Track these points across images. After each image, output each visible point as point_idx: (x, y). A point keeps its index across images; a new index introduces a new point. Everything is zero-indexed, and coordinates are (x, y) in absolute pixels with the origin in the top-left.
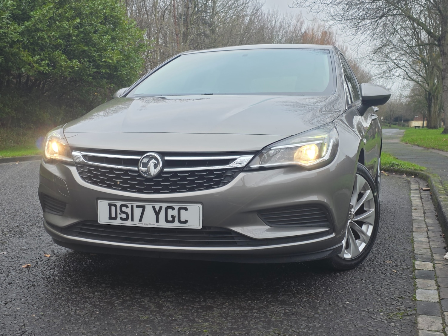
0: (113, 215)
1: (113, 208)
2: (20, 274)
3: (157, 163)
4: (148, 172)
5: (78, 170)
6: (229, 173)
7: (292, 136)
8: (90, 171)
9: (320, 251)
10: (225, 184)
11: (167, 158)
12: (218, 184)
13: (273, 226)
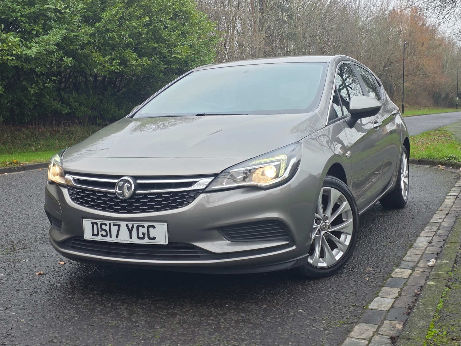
0: (96, 233)
1: (95, 226)
2: (30, 281)
3: (130, 185)
4: (122, 194)
5: (69, 191)
6: (192, 195)
7: (251, 158)
8: (77, 193)
9: (281, 262)
10: (187, 204)
11: (139, 181)
12: (181, 204)
13: (233, 241)
